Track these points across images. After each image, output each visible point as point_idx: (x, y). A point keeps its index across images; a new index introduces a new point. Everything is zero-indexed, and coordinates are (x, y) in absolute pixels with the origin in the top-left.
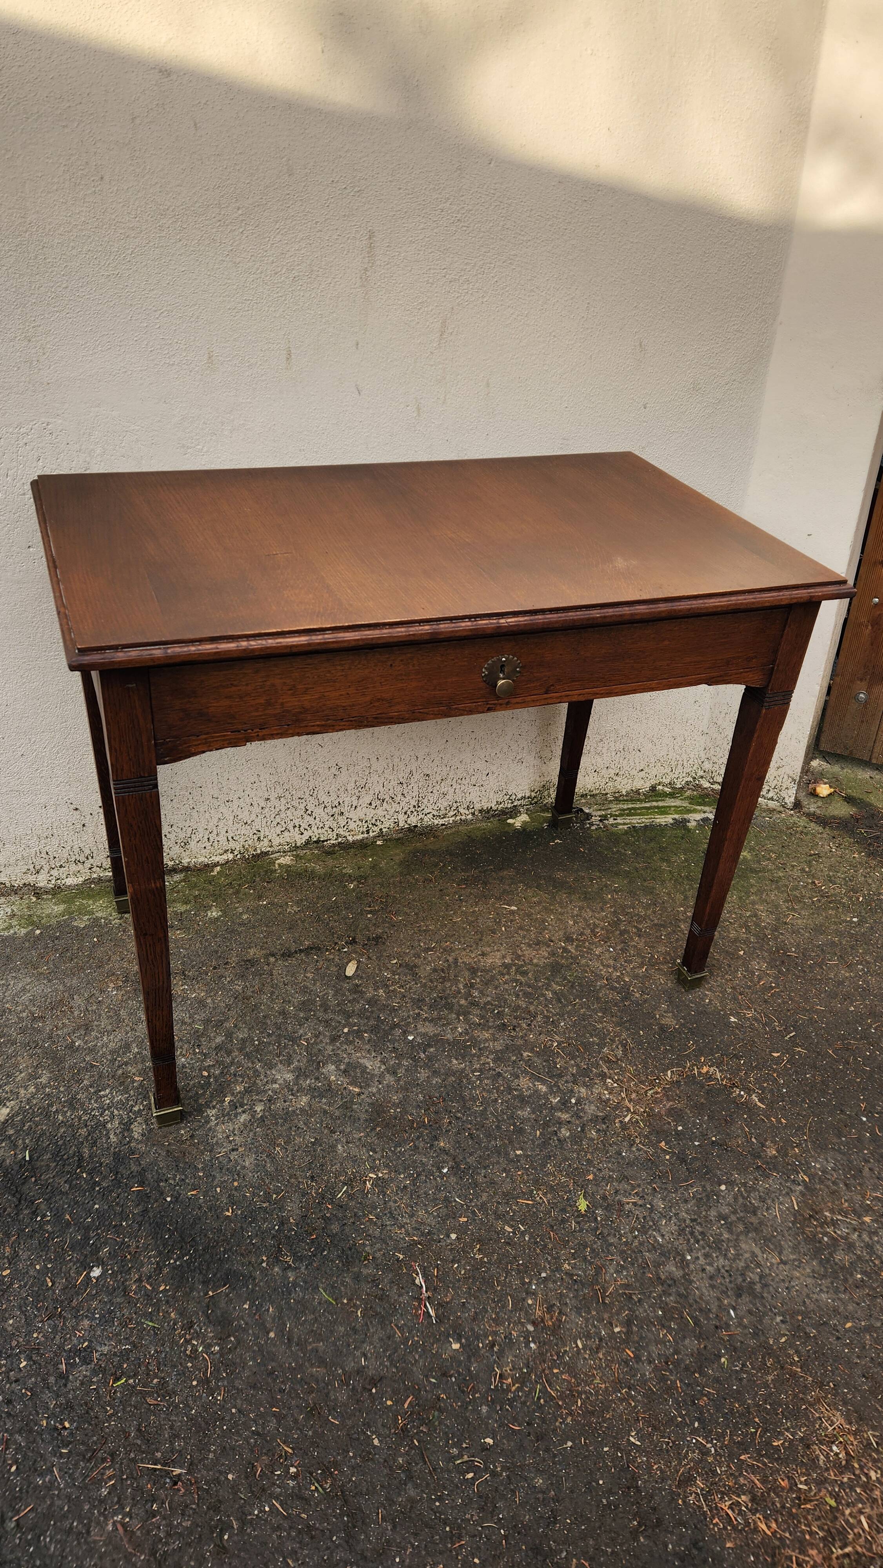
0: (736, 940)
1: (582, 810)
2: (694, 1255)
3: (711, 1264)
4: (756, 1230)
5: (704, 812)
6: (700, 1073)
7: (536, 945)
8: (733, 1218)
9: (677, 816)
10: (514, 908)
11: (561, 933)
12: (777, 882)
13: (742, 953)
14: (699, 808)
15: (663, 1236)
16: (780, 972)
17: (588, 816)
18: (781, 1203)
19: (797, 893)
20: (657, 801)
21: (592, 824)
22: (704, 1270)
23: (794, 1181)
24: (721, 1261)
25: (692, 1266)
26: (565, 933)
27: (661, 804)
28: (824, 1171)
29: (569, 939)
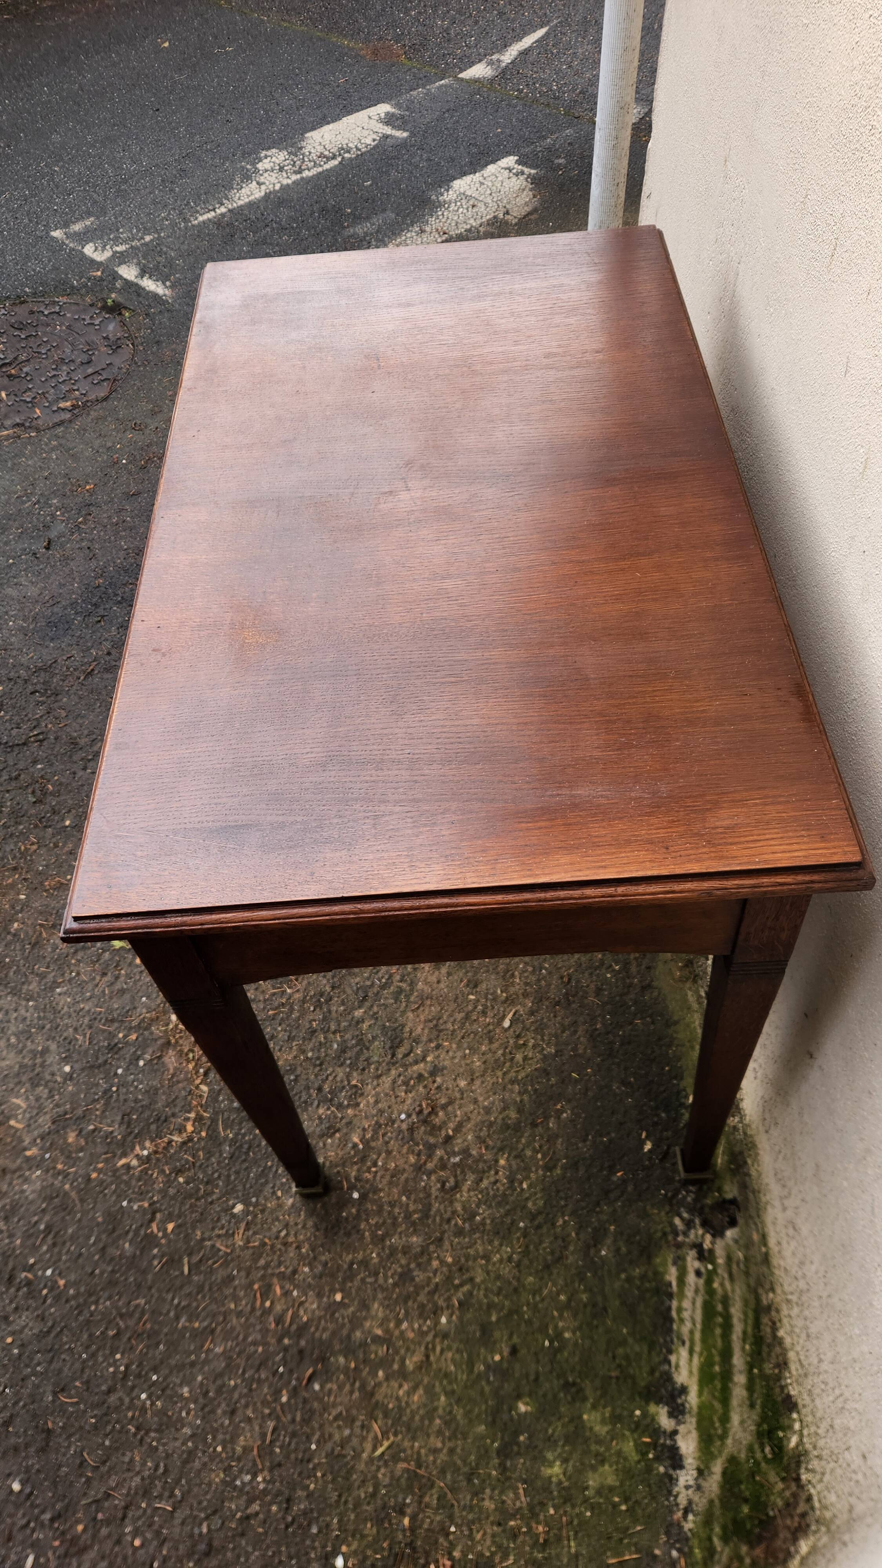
0: (365, 1306)
1: (733, 1223)
2: (31, 1010)
3: (16, 1018)
4: (18, 1074)
5: (700, 1472)
6: (188, 1119)
7: (436, 1026)
8: (38, 1061)
9: (693, 1399)
10: (506, 1023)
11: (447, 1063)
12: (469, 1480)
13: (338, 1297)
14: (717, 1468)
15: (60, 994)
16: (286, 1333)
17: (718, 1233)
18: (25, 1111)
19: (432, 1498)
20: (750, 1387)
21: (689, 1224)
22: (16, 1010)
23: (35, 1140)
24: (13, 1029)
25: (24, 1003)
26: (444, 1068)
27: (739, 1393)
28: (26, 1180)
29: (435, 1071)
